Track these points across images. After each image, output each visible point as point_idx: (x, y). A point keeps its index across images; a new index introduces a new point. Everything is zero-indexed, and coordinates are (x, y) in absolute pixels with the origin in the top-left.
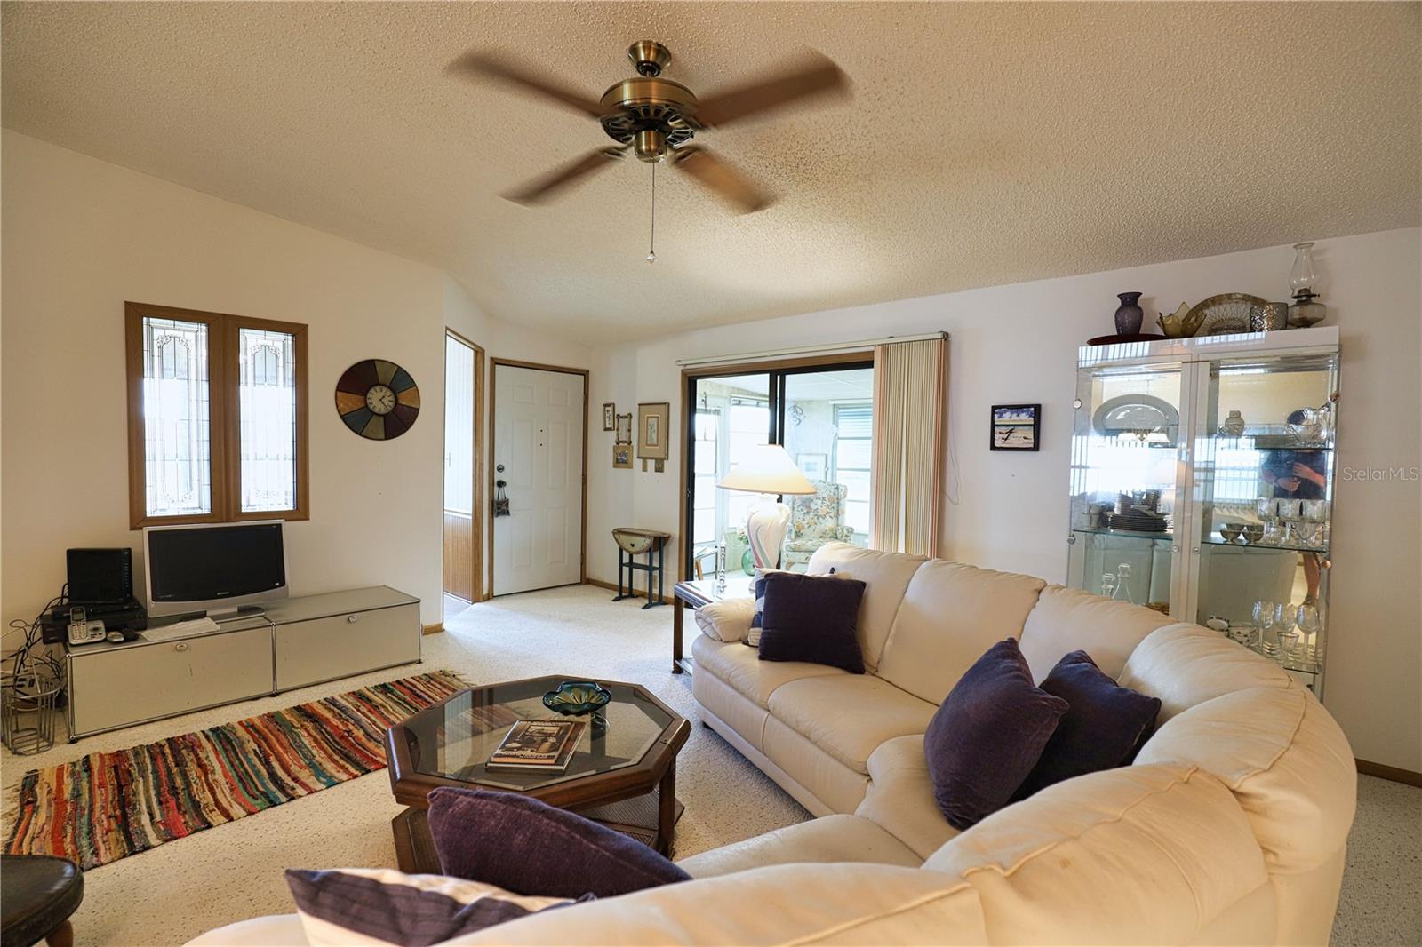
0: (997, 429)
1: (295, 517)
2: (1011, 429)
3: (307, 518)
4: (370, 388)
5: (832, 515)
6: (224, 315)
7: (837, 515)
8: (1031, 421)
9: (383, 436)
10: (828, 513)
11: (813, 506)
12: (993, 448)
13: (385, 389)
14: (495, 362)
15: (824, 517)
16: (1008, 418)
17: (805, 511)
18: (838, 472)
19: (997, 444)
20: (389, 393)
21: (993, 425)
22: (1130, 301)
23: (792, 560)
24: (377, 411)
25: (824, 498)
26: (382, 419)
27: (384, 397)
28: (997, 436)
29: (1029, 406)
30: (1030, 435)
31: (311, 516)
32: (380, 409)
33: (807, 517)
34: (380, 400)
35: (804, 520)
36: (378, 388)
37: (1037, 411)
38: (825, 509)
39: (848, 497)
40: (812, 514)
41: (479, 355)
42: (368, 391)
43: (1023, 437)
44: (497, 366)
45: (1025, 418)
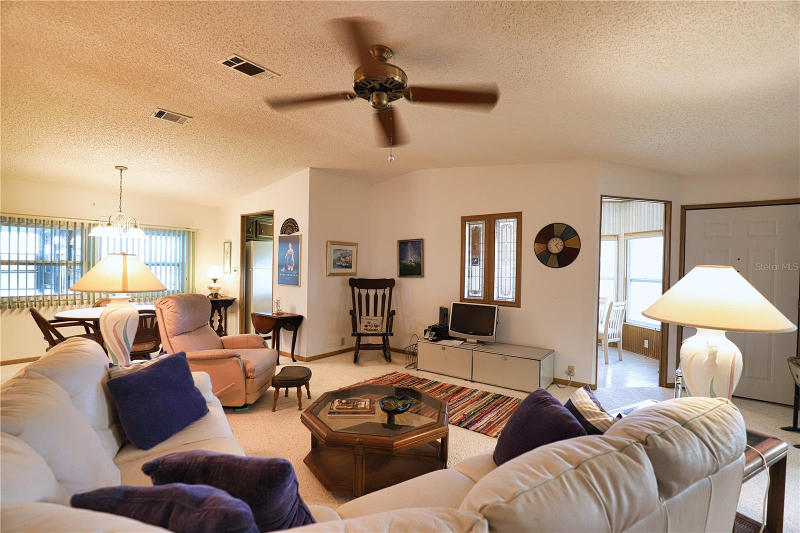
1: (514, 305)
3: (519, 307)
4: (550, 240)
6: (490, 215)
9: (557, 265)
13: (558, 239)
14: (685, 209)
20: (561, 241)
24: (553, 252)
26: (556, 256)
27: (557, 244)
31: (522, 305)
32: (555, 251)
34: (555, 246)
36: (554, 239)
41: (668, 205)
42: (548, 241)
44: (687, 211)
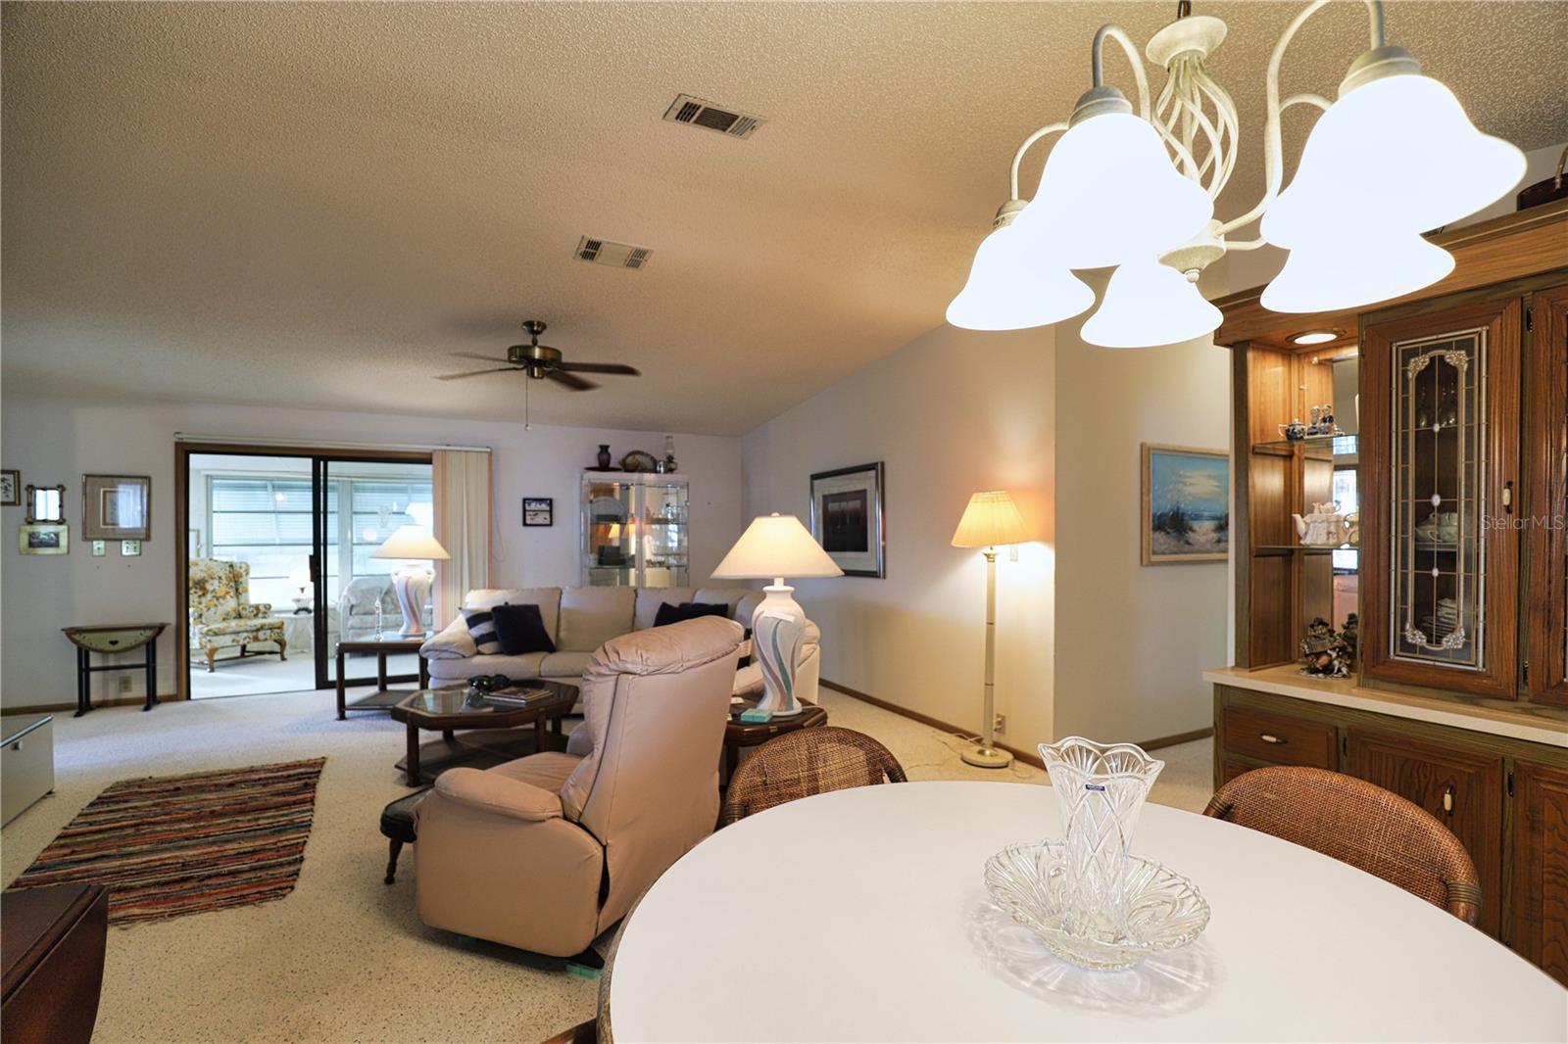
0: (527, 513)
2: (536, 513)
5: (232, 594)
7: (237, 592)
8: (548, 508)
10: (227, 593)
11: (209, 587)
12: (525, 524)
15: (224, 598)
16: (534, 506)
17: (200, 593)
18: (214, 548)
19: (528, 522)
21: (525, 511)
22: (604, 449)
23: (216, 645)
25: (220, 578)
28: (528, 517)
29: (546, 500)
30: (548, 517)
33: (203, 600)
35: (200, 603)
37: (550, 502)
38: (224, 589)
39: (251, 575)
40: (209, 596)
43: (542, 518)
45: (544, 506)
